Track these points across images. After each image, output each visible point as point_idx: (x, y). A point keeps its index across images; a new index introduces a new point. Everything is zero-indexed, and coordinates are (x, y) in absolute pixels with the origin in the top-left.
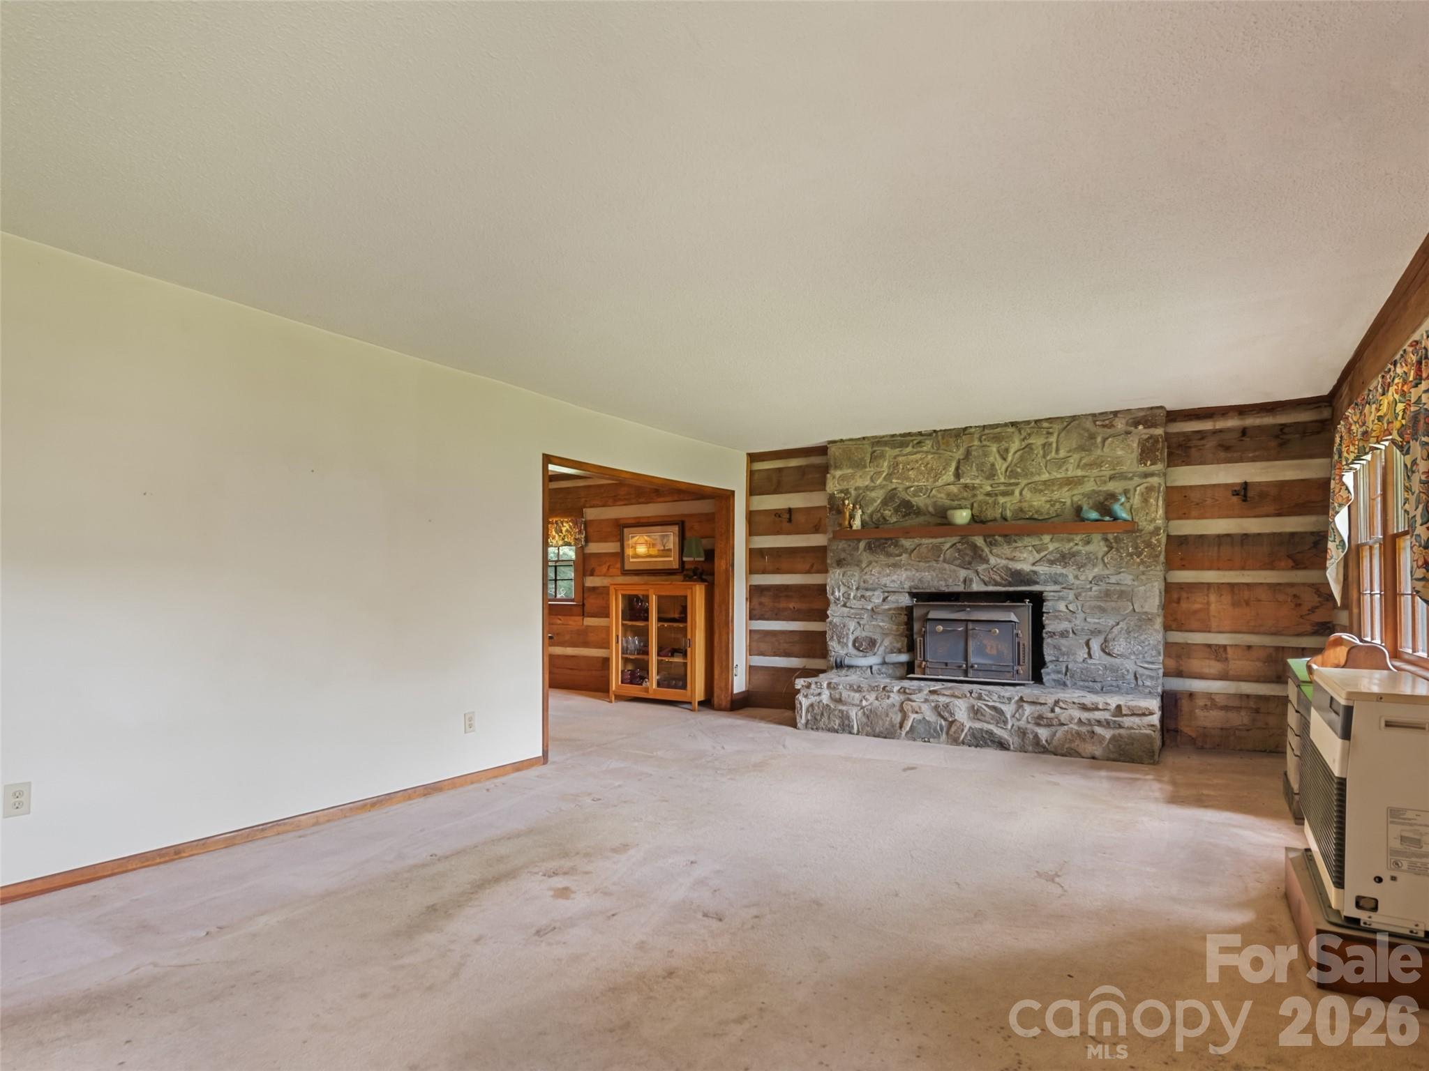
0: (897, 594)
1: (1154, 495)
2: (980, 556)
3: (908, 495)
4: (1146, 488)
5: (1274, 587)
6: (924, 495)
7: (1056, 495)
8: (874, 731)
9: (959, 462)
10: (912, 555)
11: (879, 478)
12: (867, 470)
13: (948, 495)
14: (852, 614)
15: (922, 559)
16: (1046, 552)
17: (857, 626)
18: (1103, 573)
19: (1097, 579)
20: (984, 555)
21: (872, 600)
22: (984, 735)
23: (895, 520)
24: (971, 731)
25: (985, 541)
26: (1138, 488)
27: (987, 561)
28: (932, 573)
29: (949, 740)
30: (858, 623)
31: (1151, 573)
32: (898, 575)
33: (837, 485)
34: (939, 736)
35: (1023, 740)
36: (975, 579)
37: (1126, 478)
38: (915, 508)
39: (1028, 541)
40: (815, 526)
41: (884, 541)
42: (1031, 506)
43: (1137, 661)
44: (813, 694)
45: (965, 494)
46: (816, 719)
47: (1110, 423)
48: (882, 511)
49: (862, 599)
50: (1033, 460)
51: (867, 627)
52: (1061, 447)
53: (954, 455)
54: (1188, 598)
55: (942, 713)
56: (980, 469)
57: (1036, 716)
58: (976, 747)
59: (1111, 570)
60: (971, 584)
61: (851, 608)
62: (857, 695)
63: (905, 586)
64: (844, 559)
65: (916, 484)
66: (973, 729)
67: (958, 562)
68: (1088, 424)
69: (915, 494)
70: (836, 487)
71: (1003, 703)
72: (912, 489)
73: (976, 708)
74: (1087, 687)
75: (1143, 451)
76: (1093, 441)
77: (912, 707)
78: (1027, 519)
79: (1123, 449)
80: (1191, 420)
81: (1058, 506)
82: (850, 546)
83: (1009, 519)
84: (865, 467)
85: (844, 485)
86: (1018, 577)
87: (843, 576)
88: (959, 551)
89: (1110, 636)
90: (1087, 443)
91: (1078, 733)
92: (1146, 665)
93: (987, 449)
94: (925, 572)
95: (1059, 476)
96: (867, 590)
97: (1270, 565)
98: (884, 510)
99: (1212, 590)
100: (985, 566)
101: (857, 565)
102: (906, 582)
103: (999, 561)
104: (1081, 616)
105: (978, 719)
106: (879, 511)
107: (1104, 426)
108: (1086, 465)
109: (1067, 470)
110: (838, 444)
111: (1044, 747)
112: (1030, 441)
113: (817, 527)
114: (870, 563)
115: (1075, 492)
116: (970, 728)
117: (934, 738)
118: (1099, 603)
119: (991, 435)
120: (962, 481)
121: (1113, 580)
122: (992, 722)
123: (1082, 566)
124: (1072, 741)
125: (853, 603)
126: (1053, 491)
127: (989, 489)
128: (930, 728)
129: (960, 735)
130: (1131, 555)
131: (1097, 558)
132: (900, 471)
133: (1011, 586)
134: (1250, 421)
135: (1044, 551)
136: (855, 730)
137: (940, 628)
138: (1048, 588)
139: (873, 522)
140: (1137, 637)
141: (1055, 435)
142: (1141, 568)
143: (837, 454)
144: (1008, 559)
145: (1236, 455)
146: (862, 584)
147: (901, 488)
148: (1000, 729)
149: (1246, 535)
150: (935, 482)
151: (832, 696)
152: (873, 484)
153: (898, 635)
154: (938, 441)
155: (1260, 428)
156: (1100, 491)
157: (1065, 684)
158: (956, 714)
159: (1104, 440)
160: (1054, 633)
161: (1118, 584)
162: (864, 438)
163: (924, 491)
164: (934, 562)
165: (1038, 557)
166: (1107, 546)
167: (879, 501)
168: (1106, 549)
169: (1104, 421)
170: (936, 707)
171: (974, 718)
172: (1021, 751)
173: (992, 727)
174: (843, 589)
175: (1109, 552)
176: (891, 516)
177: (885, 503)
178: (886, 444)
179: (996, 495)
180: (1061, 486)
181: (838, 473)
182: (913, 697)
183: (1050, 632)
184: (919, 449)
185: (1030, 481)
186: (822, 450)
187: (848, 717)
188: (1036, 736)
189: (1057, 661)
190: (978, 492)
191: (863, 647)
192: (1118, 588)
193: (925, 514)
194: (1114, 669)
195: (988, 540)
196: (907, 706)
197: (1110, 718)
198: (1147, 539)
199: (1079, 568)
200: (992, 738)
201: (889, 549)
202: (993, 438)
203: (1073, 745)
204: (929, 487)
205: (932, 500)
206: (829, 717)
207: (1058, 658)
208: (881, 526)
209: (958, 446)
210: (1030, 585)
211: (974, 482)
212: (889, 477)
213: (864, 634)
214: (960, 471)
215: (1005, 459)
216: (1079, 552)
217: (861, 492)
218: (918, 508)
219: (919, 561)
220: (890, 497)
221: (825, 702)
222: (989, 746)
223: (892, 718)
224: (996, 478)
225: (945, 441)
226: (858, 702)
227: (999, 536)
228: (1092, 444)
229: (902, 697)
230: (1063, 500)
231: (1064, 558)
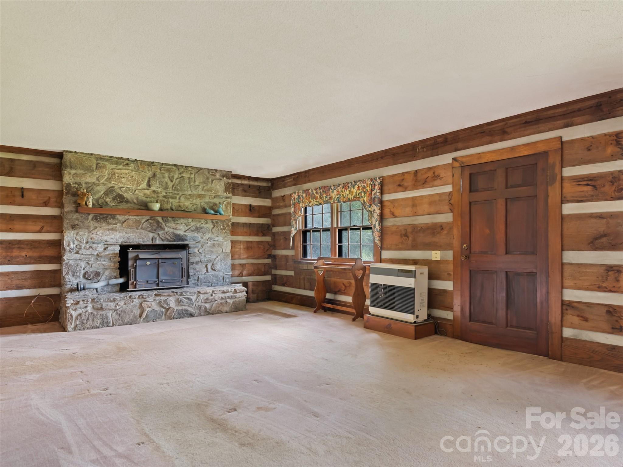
0: (113, 245)
1: (229, 206)
2: (161, 227)
3: (121, 191)
4: (227, 203)
5: (258, 242)
6: (131, 193)
7: (194, 202)
8: (124, 322)
9: (149, 178)
10: (124, 224)
11: (103, 179)
12: (94, 173)
13: (145, 194)
14: (83, 258)
15: (129, 227)
16: (190, 226)
17: (87, 265)
18: (211, 236)
19: (209, 239)
20: (163, 226)
21: (98, 249)
22: (184, 312)
23: (113, 204)
24: (177, 311)
25: (163, 219)
26: (224, 202)
27: (164, 229)
28: (135, 234)
29: (166, 318)
30: (88, 263)
31: (229, 236)
32: (114, 235)
33: (72, 179)
34: (161, 317)
35: (200, 311)
36: (158, 238)
37: (220, 198)
38: (125, 199)
39: (183, 221)
40: (45, 202)
41: (106, 216)
42: (184, 205)
43: (224, 272)
44: (81, 308)
45: (153, 195)
46: (83, 323)
47: (215, 174)
48: (105, 198)
49: (90, 249)
50: (185, 184)
51: (94, 265)
52: (196, 180)
53: (147, 174)
54: (234, 246)
55: (163, 305)
56: (161, 183)
57: (205, 299)
58: (180, 318)
59: (215, 235)
60: (156, 241)
61: (82, 254)
62: (112, 304)
63: (119, 241)
64: (77, 225)
65: (126, 186)
66: (178, 310)
67: (149, 229)
68: (206, 173)
69: (126, 191)
70: (71, 180)
71: (192, 295)
72: (124, 188)
73: (180, 300)
74: (206, 285)
75: (226, 188)
76: (208, 180)
77: (147, 304)
78: (182, 211)
79: (219, 186)
80: (234, 178)
81: (195, 206)
82: (82, 217)
83: (174, 210)
84: (93, 171)
85: (78, 180)
86: (178, 237)
87: (77, 235)
88: (150, 223)
89: (214, 263)
90: (206, 181)
91: (221, 303)
92: (227, 273)
93: (164, 175)
94: (130, 234)
95: (195, 193)
96: (94, 243)
97: (257, 235)
98: (106, 198)
99: (241, 244)
100: (163, 232)
101: (87, 229)
102: (120, 239)
103: (169, 229)
104: (203, 254)
105: (181, 305)
106: (102, 198)
107: (212, 175)
108: (206, 190)
109: (199, 191)
110: (73, 153)
111: (208, 312)
112: (183, 175)
113: (47, 203)
114: (95, 228)
115: (202, 201)
116: (177, 310)
117: (159, 318)
118: (210, 249)
119: (166, 169)
120: (152, 188)
121: (216, 239)
122: (187, 305)
123: (204, 233)
124: (219, 307)
125: (83, 251)
126: (193, 199)
127: (165, 194)
128: (157, 314)
129: (172, 314)
130: (222, 229)
131: (209, 230)
132: (116, 178)
133: (175, 242)
134: (252, 183)
135: (189, 226)
136: (111, 324)
137: (148, 263)
138: (190, 243)
139: (99, 204)
140: (224, 262)
141: (194, 174)
142: (225, 235)
143: (72, 159)
144: (174, 229)
145: (248, 194)
146: (90, 240)
147: (116, 187)
148: (190, 308)
149: (250, 224)
150: (137, 186)
151: (95, 307)
152: (97, 182)
153: (114, 269)
154: (138, 166)
155: (253, 186)
156: (211, 202)
157: (198, 285)
158: (171, 305)
159: (212, 181)
160: (193, 263)
161: (217, 241)
162: (92, 154)
163: (131, 191)
164: (135, 229)
165: (187, 228)
166: (213, 225)
167: (102, 193)
168: (212, 226)
169: (212, 172)
170: (160, 302)
171: (179, 305)
172: (199, 316)
173: (186, 308)
174: (76, 243)
175: (214, 228)
176: (110, 202)
177: (107, 193)
178: (107, 160)
179: (168, 198)
180: (196, 198)
181: (73, 172)
182: (147, 299)
183: (191, 262)
184: (127, 168)
185: (183, 193)
186: (60, 155)
187: (107, 318)
188: (206, 308)
189: (195, 275)
190: (160, 195)
191: (91, 277)
192: (217, 243)
193: (131, 203)
194: (216, 276)
195: (164, 219)
196: (144, 305)
197: (232, 295)
198: (227, 223)
199: (203, 234)
200: (187, 313)
201: (110, 221)
202: (167, 170)
203: (220, 309)
204: (134, 189)
205: (136, 196)
206: (93, 320)
207: (195, 273)
208: (103, 207)
209: (149, 170)
210: (183, 241)
211: (157, 190)
212: (109, 179)
213: (91, 270)
214: (150, 183)
215: (172, 181)
216: (203, 227)
217: (90, 185)
218: (127, 199)
219: (127, 228)
220: (109, 191)
221: (90, 311)
222: (185, 317)
223: (134, 313)
224: (169, 189)
225: (142, 166)
226: (114, 308)
227: (170, 217)
228: (208, 182)
229: (140, 301)
230: (197, 204)
231: (197, 229)
